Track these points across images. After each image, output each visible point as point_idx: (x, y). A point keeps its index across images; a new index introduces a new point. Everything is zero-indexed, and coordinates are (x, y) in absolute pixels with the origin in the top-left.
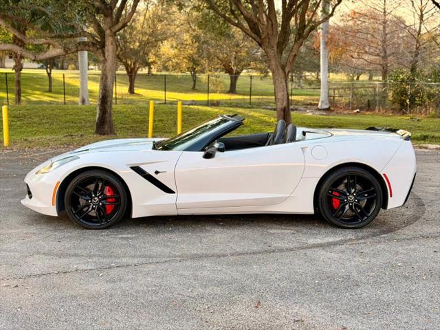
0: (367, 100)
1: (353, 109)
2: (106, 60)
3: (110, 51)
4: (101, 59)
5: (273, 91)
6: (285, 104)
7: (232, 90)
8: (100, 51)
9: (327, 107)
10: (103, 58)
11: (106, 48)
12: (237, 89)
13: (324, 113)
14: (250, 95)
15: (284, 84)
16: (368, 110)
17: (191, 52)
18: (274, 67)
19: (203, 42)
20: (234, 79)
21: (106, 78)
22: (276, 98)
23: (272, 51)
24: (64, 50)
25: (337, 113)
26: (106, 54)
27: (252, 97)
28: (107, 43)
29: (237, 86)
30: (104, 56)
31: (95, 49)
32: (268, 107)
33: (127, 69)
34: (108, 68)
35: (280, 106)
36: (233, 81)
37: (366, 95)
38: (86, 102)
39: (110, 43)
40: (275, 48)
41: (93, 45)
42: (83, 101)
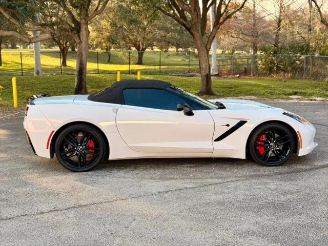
0: (243, 69)
1: (234, 74)
2: (81, 42)
3: (84, 35)
6: (207, 71)
7: (140, 62)
8: (76, 35)
9: (216, 73)
10: (79, 41)
11: (81, 33)
12: (143, 62)
13: (216, 78)
14: (160, 66)
15: (206, 58)
16: (245, 75)
17: (108, 34)
18: (199, 45)
20: (141, 54)
22: (200, 68)
23: (198, 34)
24: (51, 35)
25: (224, 77)
26: (81, 37)
27: (161, 67)
28: (82, 29)
29: (143, 59)
30: (80, 39)
31: (73, 34)
32: (173, 74)
34: (83, 48)
35: (204, 73)
37: (242, 64)
38: (40, 73)
39: (84, 30)
40: (200, 31)
41: (72, 31)
42: (38, 73)
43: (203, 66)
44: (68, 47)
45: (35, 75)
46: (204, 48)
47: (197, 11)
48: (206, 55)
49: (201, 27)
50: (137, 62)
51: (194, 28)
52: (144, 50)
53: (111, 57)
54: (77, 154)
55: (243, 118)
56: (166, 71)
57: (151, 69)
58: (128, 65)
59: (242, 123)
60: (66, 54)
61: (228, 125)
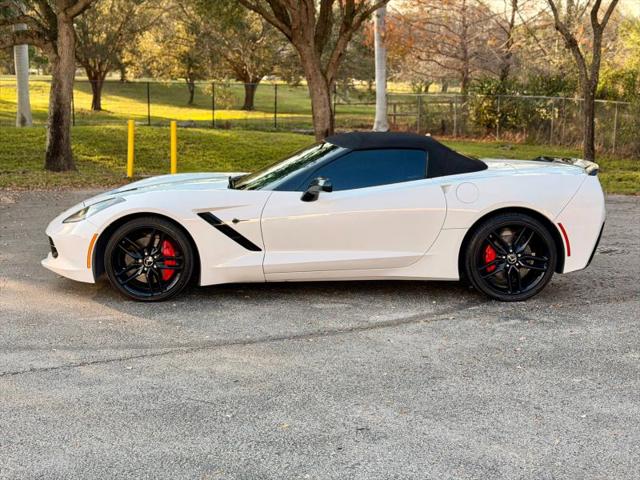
2: (58, 58)
3: (65, 44)
4: (50, 56)
5: (310, 108)
6: (327, 125)
7: (248, 106)
8: (50, 44)
10: (55, 56)
11: (59, 40)
12: (255, 105)
14: (275, 113)
15: (326, 96)
16: (442, 134)
17: (187, 49)
18: (311, 71)
19: (204, 34)
20: (251, 89)
21: (60, 86)
22: (314, 117)
23: (308, 49)
26: (59, 49)
27: (278, 115)
28: (60, 33)
29: (255, 100)
30: (56, 52)
31: (42, 42)
33: (89, 74)
34: (62, 70)
35: (319, 127)
36: (249, 92)
37: (439, 114)
39: (65, 33)
40: (312, 43)
41: (40, 35)
42: (23, 122)
43: (319, 113)
44: (106, 72)
45: (18, 125)
46: (321, 77)
48: (325, 92)
49: (316, 37)
50: (242, 104)
52: (257, 81)
53: (196, 96)
56: (289, 124)
57: (256, 119)
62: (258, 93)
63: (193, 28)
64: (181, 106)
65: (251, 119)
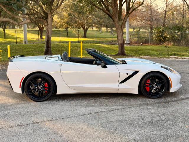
0: (144, 40)
1: (139, 43)
3: (50, 20)
4: (46, 24)
6: (122, 42)
7: (85, 36)
8: (45, 21)
9: (129, 42)
10: (47, 24)
11: (48, 19)
12: (87, 36)
13: (128, 45)
14: (96, 38)
15: (122, 33)
16: (146, 43)
17: (67, 20)
18: (117, 26)
20: (85, 31)
22: (118, 39)
23: (117, 20)
25: (134, 45)
26: (48, 22)
27: (97, 39)
28: (48, 17)
31: (43, 20)
32: (104, 43)
33: (39, 28)
34: (49, 28)
35: (120, 42)
37: (144, 37)
38: (27, 42)
39: (50, 17)
40: (118, 18)
41: (43, 18)
43: (120, 38)
44: (44, 28)
45: (24, 44)
46: (120, 28)
47: (116, 6)
49: (118, 16)
50: (83, 36)
51: (114, 16)
52: (87, 29)
53: (69, 34)
54: (37, 91)
55: (137, 70)
56: (100, 41)
58: (78, 38)
59: (136, 72)
60: (43, 32)
61: (127, 74)
62: (88, 32)
63: (70, 14)
64: (65, 37)
65: (89, 40)
